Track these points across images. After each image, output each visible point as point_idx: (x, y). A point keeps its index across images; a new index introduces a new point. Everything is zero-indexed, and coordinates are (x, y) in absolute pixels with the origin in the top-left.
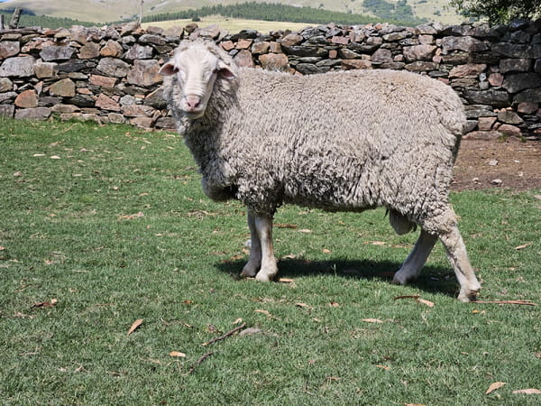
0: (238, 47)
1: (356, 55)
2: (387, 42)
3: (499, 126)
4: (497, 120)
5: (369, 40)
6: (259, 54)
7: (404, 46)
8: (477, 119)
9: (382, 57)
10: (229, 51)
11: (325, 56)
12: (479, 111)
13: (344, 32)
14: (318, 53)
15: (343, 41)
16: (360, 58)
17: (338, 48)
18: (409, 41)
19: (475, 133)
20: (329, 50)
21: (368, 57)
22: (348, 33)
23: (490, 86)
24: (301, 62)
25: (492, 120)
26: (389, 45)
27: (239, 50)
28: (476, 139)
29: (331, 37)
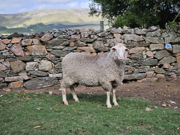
0: (13, 42)
1: (85, 44)
2: (100, 37)
3: (155, 75)
4: (155, 73)
5: (92, 36)
6: (26, 46)
7: (107, 39)
8: (145, 72)
9: (99, 45)
10: (7, 45)
11: (68, 45)
12: (146, 69)
13: (78, 33)
14: (64, 44)
15: (77, 37)
16: (87, 46)
17: (75, 41)
18: (110, 36)
19: (145, 79)
20: (70, 42)
21: (91, 45)
22: (80, 33)
23: (147, 57)
24: (53, 49)
25: (152, 72)
26: (101, 39)
27: (13, 44)
28: (146, 82)
29: (70, 36)
